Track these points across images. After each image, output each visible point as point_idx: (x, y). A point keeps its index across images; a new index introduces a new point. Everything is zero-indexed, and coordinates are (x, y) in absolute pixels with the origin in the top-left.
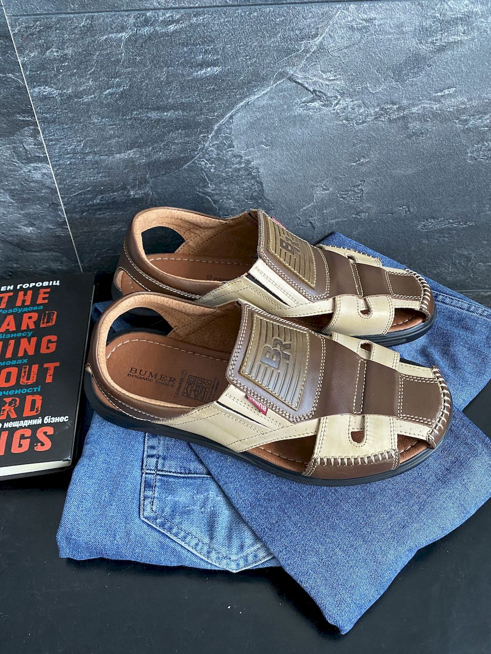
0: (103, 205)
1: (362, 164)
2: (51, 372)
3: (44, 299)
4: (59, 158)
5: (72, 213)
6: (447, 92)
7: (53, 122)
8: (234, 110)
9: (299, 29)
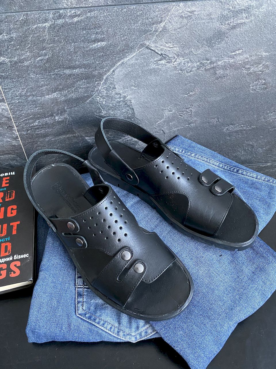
0: (40, 126)
1: (191, 96)
2: (15, 228)
3: (6, 183)
4: (11, 99)
5: (21, 132)
6: (237, 52)
7: (6, 78)
8: (115, 67)
9: (151, 18)
